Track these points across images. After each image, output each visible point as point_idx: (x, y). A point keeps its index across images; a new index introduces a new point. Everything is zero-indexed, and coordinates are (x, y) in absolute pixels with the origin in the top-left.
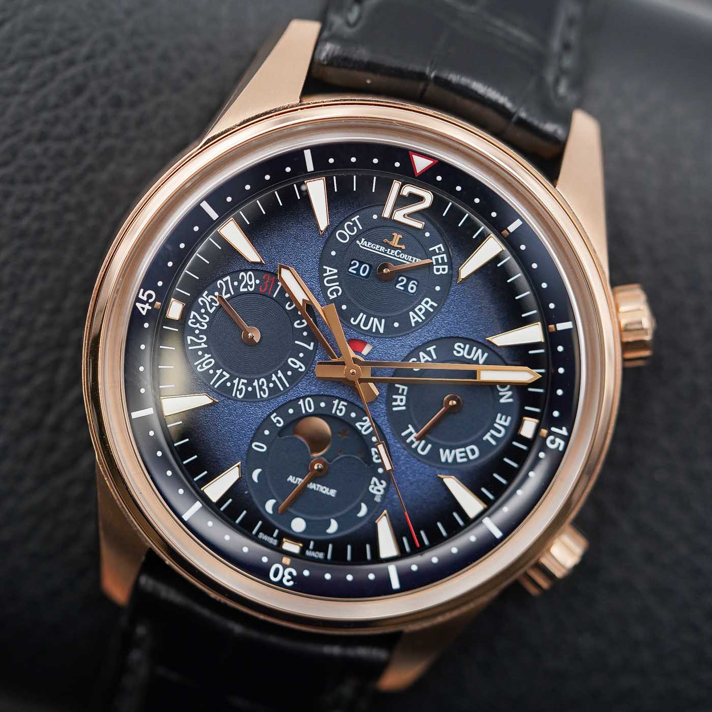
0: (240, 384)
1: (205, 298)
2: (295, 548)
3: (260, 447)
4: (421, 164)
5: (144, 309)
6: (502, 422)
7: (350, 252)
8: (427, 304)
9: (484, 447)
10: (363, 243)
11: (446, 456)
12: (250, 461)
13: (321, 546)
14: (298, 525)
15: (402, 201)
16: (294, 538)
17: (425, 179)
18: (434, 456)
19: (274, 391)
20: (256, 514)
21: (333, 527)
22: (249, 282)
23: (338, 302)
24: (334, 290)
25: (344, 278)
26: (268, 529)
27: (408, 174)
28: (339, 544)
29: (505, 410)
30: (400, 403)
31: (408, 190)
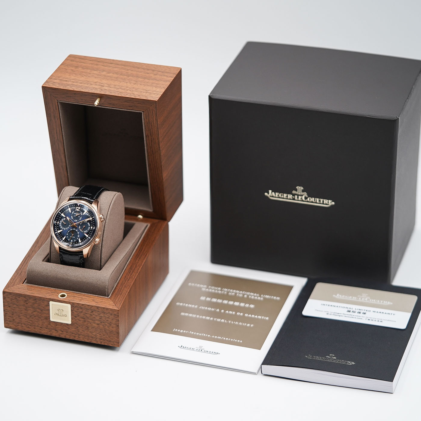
0: (65, 229)
1: (61, 221)
2: (72, 243)
3: (67, 234)
4: (78, 205)
5: (55, 223)
6: (89, 228)
7: (73, 215)
8: (81, 218)
9: (88, 230)
10: (74, 213)
11: (84, 232)
12: (67, 236)
13: (74, 243)
14: (72, 241)
15: (77, 209)
16: (71, 242)
17: (79, 206)
18: (83, 232)
19: (68, 229)
20: (68, 241)
21: (75, 240)
22: (65, 219)
23: (73, 219)
24: (72, 218)
25: (73, 217)
26: (69, 242)
27: (77, 206)
28: (76, 242)
29: (89, 226)
30: (80, 228)
31: (78, 207)
